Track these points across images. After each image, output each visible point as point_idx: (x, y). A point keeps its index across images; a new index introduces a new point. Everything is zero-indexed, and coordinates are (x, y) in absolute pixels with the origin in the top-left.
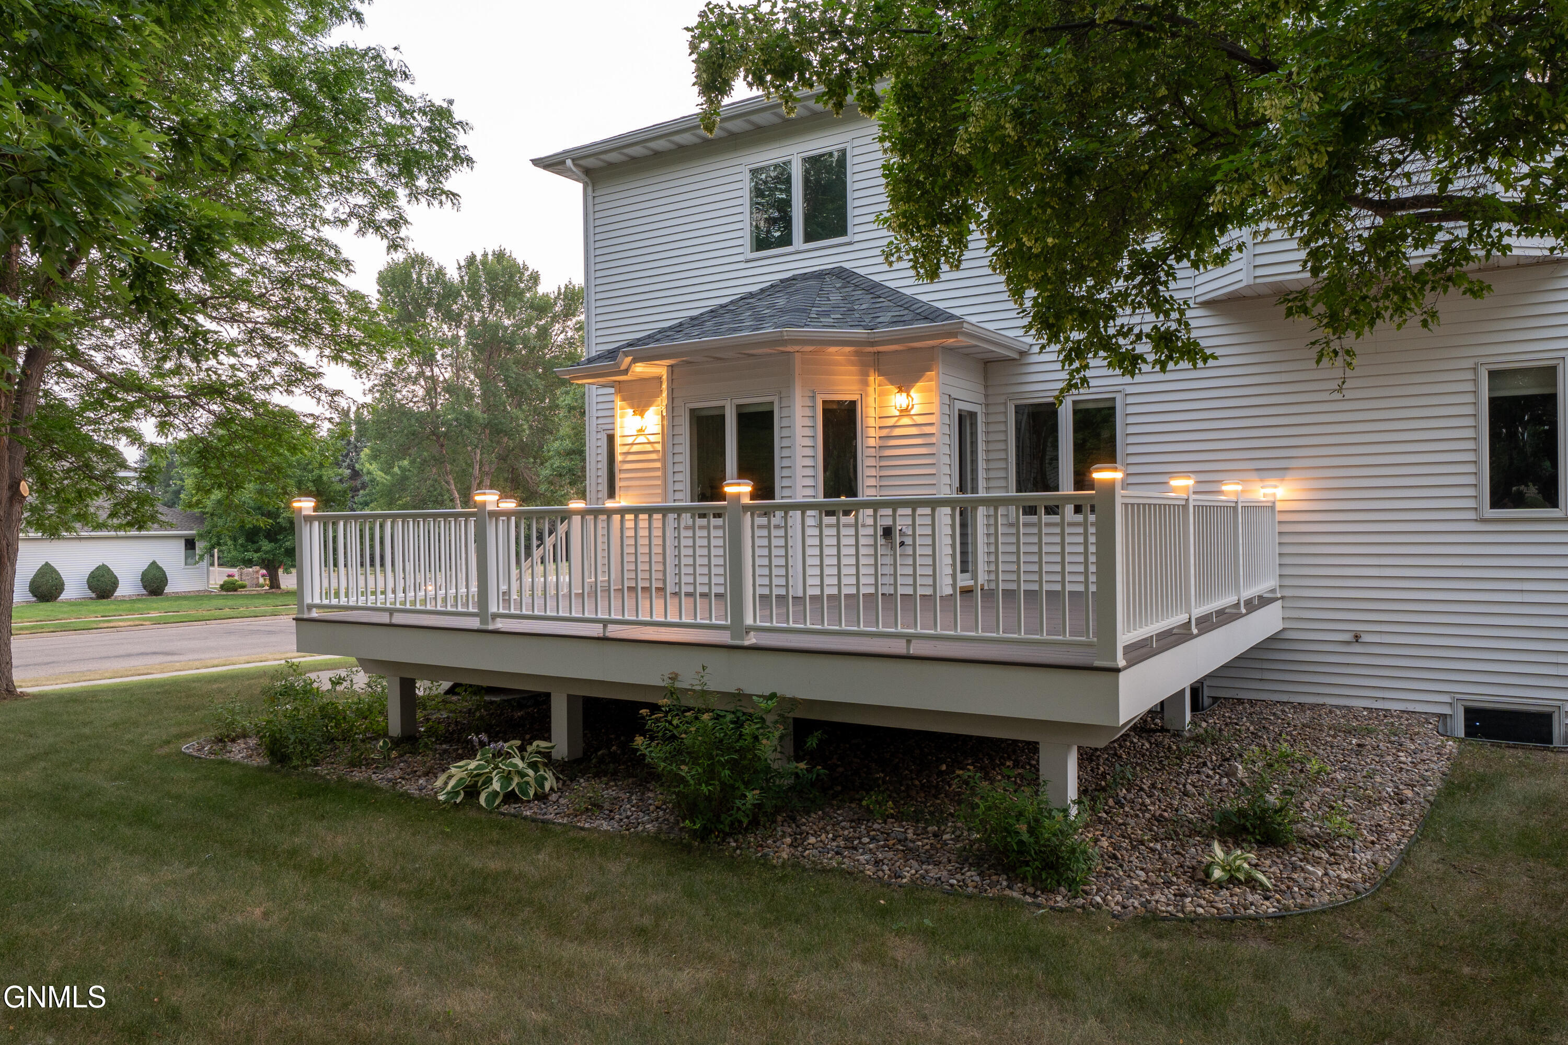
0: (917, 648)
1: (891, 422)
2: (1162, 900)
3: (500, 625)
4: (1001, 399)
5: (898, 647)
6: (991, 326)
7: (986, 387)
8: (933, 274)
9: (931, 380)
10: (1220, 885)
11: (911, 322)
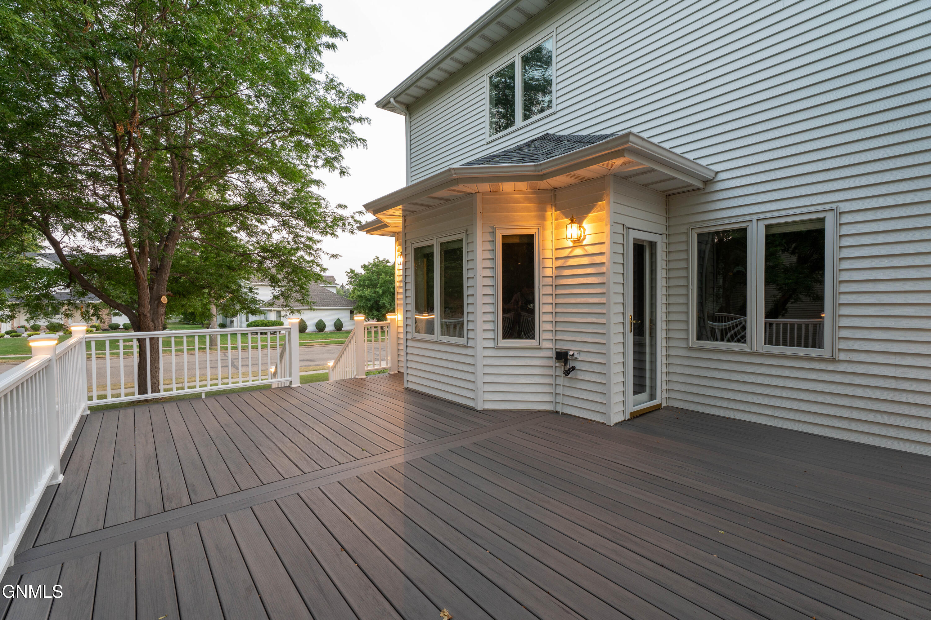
1: (565, 253)
4: (683, 229)
7: (668, 219)
9: (602, 210)
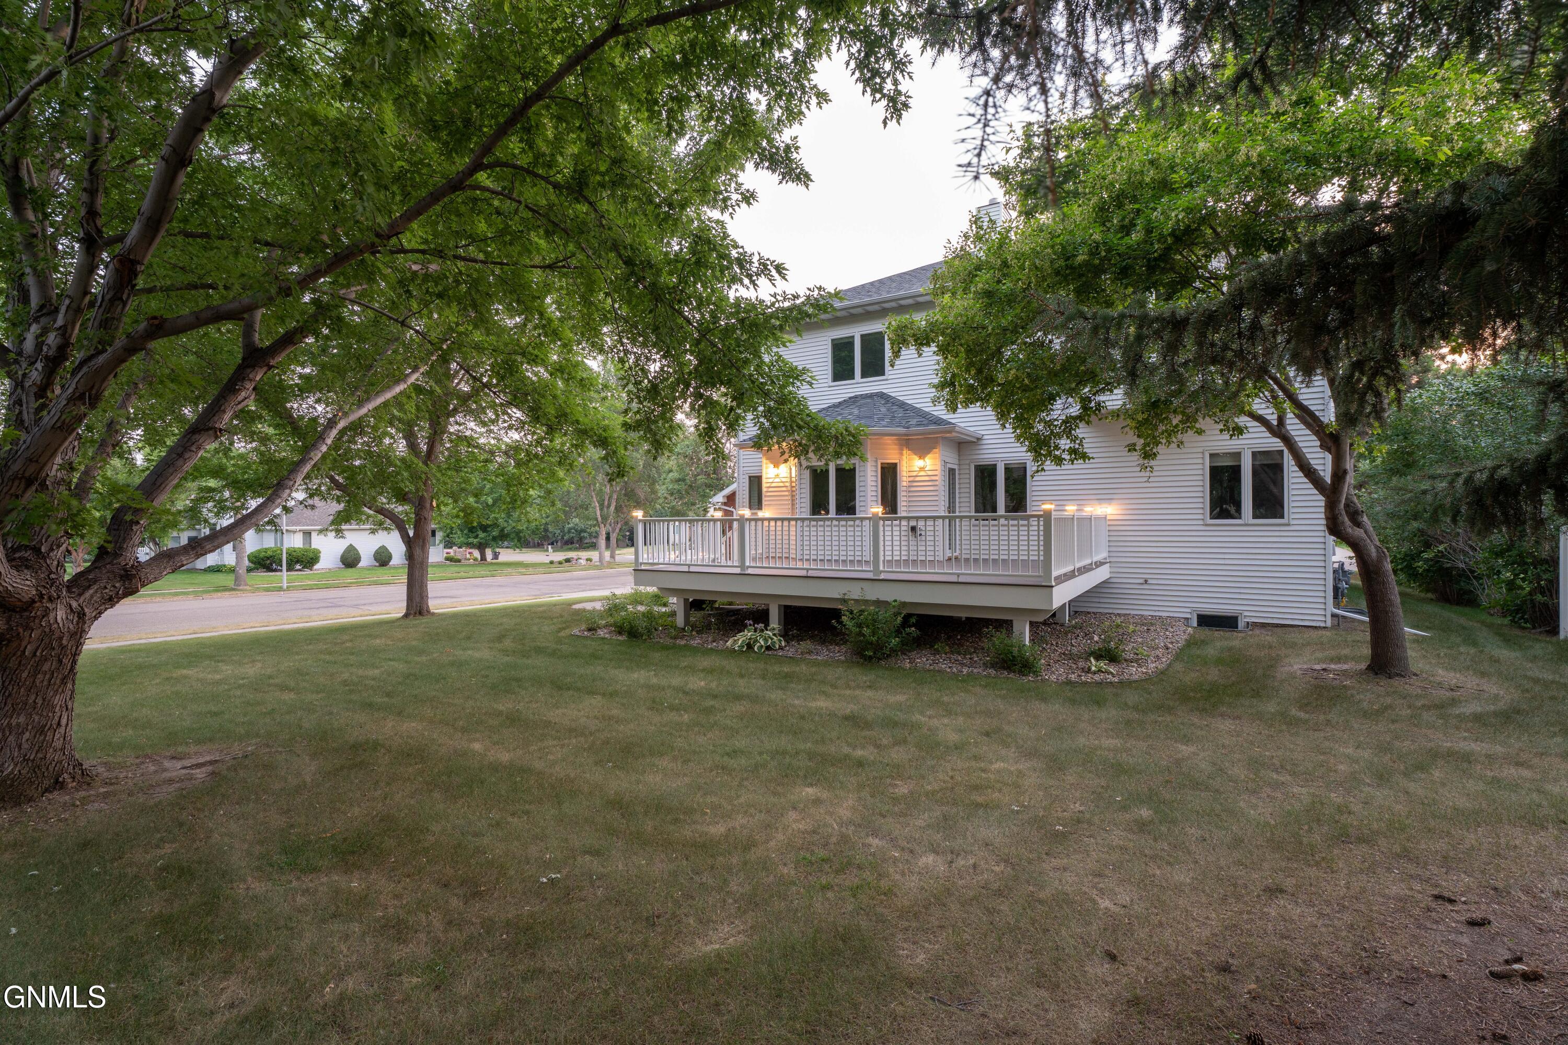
0: (961, 579)
1: (914, 474)
2: (1073, 677)
3: (750, 571)
4: (968, 463)
5: (954, 579)
6: (972, 429)
7: (962, 458)
8: (954, 410)
9: (936, 453)
10: (1095, 673)
11: (927, 425)
